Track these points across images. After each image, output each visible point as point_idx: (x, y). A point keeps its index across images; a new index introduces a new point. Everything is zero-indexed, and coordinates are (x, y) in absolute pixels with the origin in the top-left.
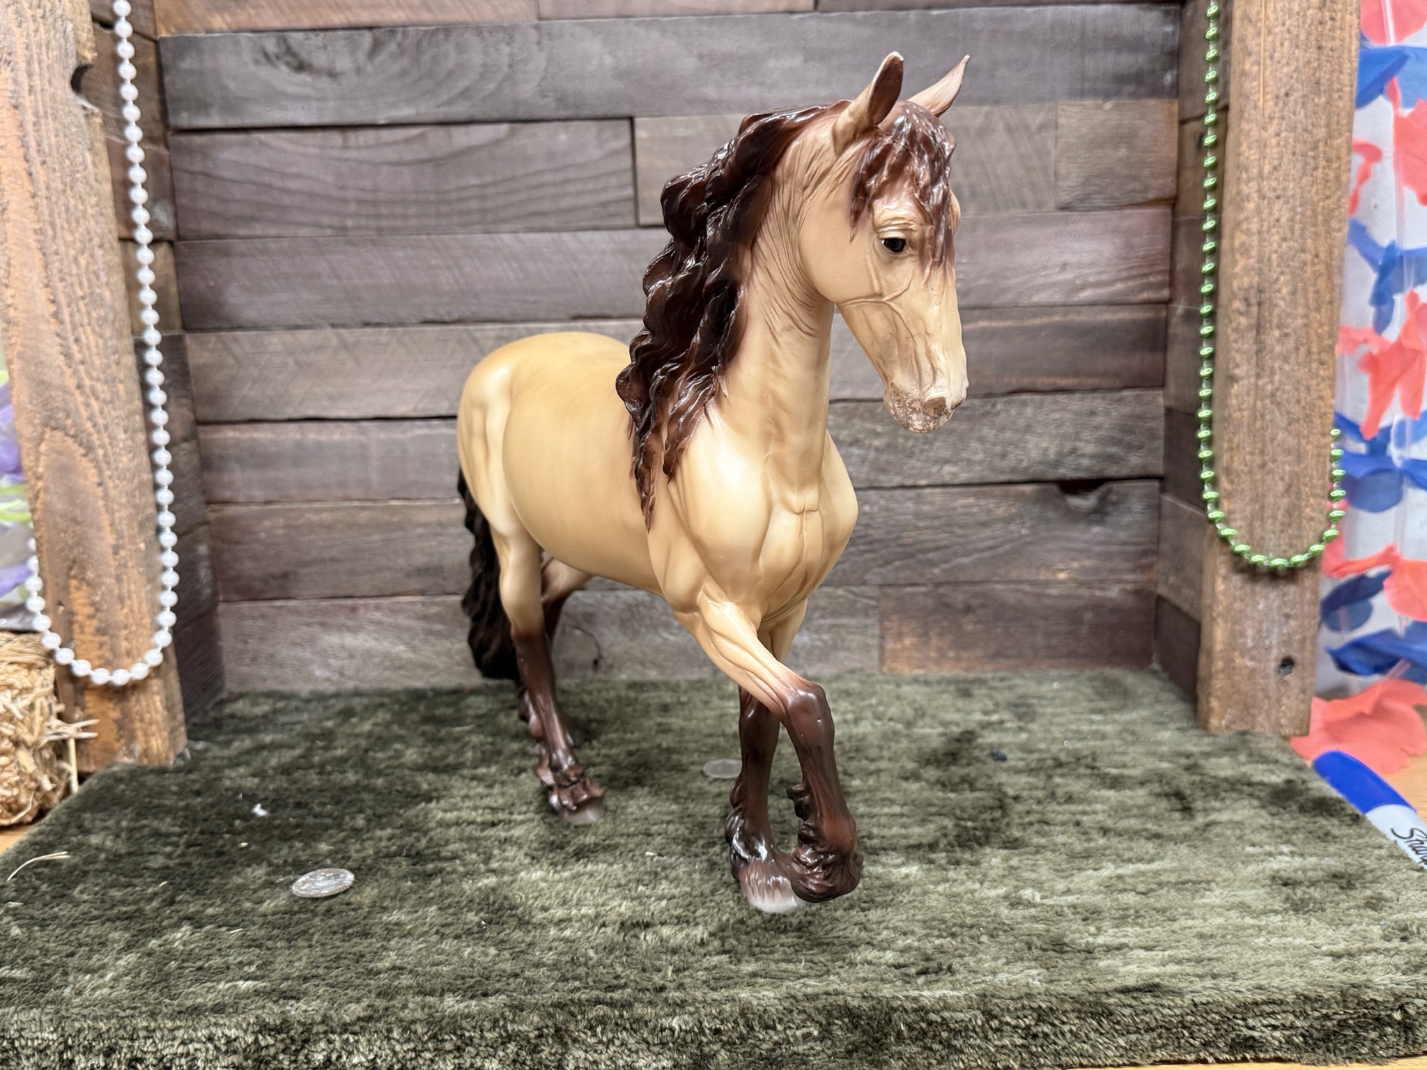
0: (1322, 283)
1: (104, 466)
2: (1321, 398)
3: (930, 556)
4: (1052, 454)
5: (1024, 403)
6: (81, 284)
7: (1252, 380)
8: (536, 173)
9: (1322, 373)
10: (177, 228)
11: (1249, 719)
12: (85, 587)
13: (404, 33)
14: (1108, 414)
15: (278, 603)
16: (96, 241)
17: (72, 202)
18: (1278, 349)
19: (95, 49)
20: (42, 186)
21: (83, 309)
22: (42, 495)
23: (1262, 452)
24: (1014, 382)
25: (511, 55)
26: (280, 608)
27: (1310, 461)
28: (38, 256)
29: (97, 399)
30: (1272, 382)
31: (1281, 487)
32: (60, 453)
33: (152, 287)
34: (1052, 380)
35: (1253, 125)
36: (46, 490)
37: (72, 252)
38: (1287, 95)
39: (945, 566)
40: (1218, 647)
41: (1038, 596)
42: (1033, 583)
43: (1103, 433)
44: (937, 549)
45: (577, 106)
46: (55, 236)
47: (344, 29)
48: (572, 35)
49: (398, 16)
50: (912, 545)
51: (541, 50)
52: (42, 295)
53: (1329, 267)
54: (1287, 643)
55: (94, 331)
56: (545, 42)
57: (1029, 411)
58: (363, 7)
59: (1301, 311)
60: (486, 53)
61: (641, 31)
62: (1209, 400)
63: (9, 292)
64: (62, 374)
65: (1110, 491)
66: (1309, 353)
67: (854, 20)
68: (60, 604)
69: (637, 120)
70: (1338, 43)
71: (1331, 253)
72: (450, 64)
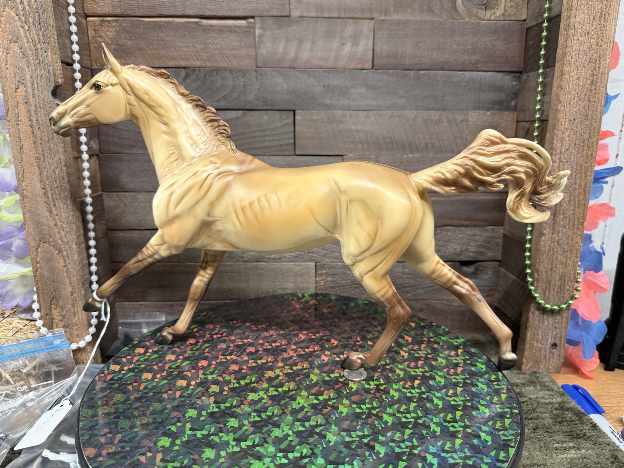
0: (582, 197)
1: (67, 259)
2: (577, 243)
3: (408, 289)
4: (458, 250)
5: (448, 230)
6: (56, 181)
7: (551, 235)
8: (253, 131)
9: (578, 233)
10: (100, 149)
11: (537, 366)
12: (58, 308)
13: (199, 71)
14: (481, 236)
15: (140, 303)
16: (63, 163)
17: (52, 146)
18: (562, 223)
19: (63, 78)
20: (39, 139)
21: (57, 192)
22: (39, 270)
23: (552, 264)
24: (445, 222)
25: (244, 82)
26: (141, 305)
27: (570, 268)
28: (37, 168)
29: (63, 230)
30: (558, 236)
31: (558, 277)
32: (47, 253)
33: (89, 178)
34: (460, 222)
35: (560, 132)
36: (41, 268)
37: (52, 168)
38: (574, 120)
39: (413, 293)
40: (528, 339)
41: (449, 305)
42: (447, 301)
43: (479, 243)
44: (410, 286)
45: (272, 105)
46: (44, 161)
47: (173, 68)
48: (271, 75)
49: (197, 63)
50: (400, 285)
51: (257, 80)
52: (39, 186)
53: (585, 190)
54: (555, 338)
55: (62, 201)
56: (259, 77)
57: (450, 234)
58: (181, 59)
59: (572, 208)
60: (234, 81)
61: (300, 75)
62: (530, 241)
63: (24, 184)
64: (48, 219)
65: (480, 265)
66: (574, 225)
67: (388, 74)
68: (47, 315)
69: (296, 112)
70: (597, 99)
71: (586, 185)
72: (218, 85)
